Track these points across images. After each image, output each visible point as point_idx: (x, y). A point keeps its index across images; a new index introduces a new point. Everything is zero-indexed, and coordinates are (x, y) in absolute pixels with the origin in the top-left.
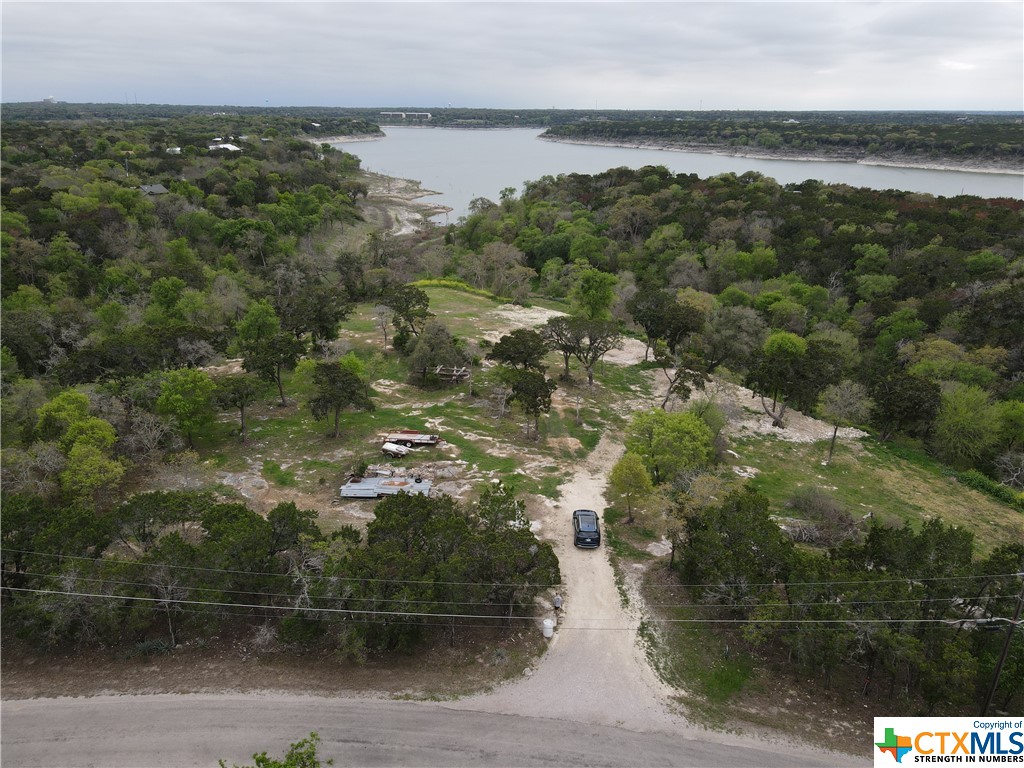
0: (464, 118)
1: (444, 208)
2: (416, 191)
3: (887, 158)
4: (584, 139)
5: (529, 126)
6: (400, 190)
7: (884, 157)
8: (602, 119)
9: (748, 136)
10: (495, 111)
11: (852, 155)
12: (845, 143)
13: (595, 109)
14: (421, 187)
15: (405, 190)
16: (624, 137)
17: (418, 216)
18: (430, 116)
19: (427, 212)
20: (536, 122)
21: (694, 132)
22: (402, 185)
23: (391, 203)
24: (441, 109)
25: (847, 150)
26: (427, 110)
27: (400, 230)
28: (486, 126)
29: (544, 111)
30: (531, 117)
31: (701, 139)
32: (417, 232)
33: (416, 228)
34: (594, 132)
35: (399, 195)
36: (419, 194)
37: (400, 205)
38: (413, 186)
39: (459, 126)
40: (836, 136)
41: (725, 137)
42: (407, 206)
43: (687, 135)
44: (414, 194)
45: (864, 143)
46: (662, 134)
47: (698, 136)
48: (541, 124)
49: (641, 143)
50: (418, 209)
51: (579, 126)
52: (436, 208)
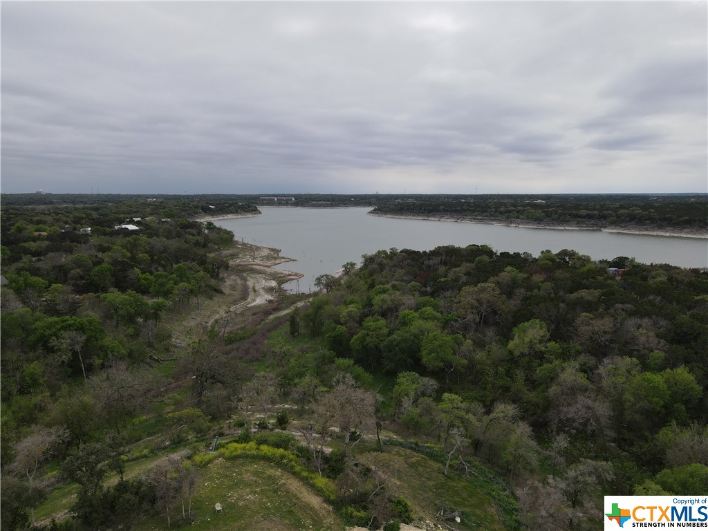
0: (316, 201)
1: (296, 275)
2: (275, 259)
3: (625, 227)
4: (401, 214)
5: (361, 206)
6: (263, 258)
7: (622, 227)
8: (411, 200)
9: (518, 212)
10: (338, 196)
11: (596, 225)
12: (590, 217)
13: (404, 193)
14: (281, 255)
15: (268, 258)
16: (429, 213)
17: (273, 284)
18: (293, 199)
19: (281, 279)
20: (365, 203)
21: (479, 209)
22: (265, 253)
23: (253, 271)
24: (302, 195)
25: (592, 222)
26: (292, 196)
27: (254, 300)
28: (332, 206)
29: (371, 195)
30: (362, 199)
31: (485, 214)
32: (270, 301)
33: (270, 297)
34: (408, 210)
35: (261, 263)
36: (278, 261)
37: (260, 272)
38: (274, 254)
39: (313, 206)
40: (584, 212)
41: (501, 213)
42: (265, 273)
43: (474, 211)
44: (273, 261)
45: (605, 217)
46: (456, 211)
47: (482, 212)
48: (370, 204)
49: (442, 217)
50: (274, 276)
51: (396, 205)
52: (290, 275)
